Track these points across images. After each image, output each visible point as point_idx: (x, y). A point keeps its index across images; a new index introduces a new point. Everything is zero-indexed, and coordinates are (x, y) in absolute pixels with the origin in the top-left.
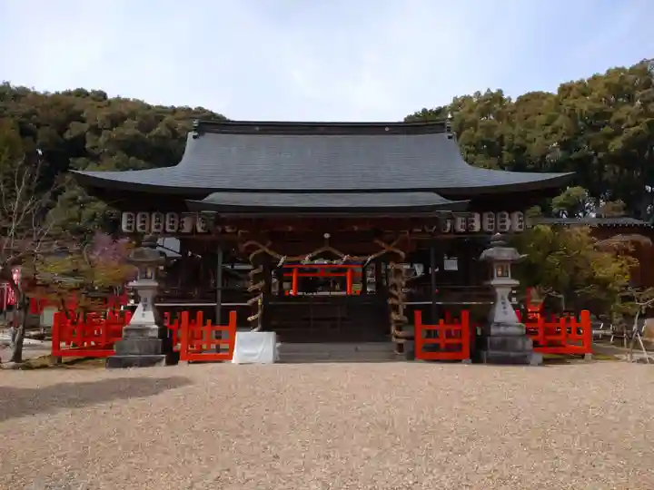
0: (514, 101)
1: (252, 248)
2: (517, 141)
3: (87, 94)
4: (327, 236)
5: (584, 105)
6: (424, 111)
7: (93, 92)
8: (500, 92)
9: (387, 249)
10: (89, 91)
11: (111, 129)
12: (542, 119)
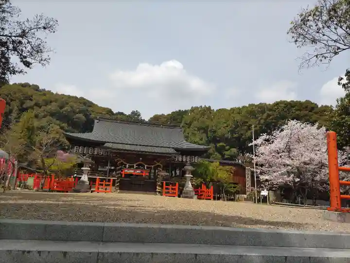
0: (215, 111)
1: (118, 161)
2: (214, 128)
3: (30, 86)
4: (141, 159)
5: (238, 118)
6: (180, 111)
7: (33, 85)
8: (210, 107)
9: (158, 164)
10: (31, 84)
11: (46, 106)
12: (224, 121)
